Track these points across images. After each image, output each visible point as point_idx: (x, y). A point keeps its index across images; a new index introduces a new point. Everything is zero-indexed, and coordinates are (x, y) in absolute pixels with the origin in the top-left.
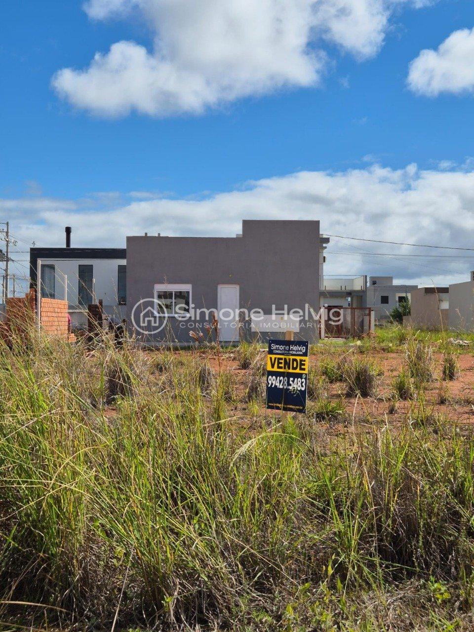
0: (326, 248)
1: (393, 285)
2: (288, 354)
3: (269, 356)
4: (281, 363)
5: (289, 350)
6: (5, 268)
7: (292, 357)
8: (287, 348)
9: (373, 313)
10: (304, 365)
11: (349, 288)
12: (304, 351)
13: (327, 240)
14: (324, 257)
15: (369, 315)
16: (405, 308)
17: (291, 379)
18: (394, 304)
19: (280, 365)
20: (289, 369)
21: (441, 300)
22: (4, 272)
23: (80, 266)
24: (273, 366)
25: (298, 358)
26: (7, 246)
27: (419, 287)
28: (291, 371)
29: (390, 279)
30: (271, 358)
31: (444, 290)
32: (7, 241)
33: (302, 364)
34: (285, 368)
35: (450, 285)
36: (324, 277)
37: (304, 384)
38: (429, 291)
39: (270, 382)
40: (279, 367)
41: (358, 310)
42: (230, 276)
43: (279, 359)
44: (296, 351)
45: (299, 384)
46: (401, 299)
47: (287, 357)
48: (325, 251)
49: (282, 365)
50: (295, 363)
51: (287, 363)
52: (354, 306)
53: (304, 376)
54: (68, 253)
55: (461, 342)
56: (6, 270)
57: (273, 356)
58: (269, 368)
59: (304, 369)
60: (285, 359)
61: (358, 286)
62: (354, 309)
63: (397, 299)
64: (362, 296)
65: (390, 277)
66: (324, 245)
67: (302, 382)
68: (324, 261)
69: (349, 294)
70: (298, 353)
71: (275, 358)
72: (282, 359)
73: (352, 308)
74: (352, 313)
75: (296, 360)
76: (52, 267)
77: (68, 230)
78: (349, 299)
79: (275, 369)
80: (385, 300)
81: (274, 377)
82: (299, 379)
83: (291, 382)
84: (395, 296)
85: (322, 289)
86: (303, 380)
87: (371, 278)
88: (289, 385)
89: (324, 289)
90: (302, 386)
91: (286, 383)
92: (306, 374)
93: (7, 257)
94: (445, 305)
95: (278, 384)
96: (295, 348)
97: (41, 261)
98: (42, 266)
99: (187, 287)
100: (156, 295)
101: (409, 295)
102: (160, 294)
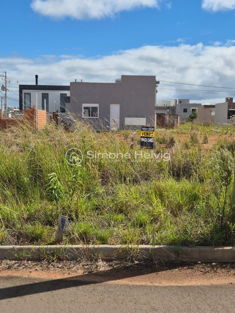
0: (158, 86)
2: (148, 131)
6: (5, 94)
7: (149, 132)
8: (147, 129)
9: (179, 117)
10: (153, 134)
11: (168, 105)
12: (153, 130)
13: (158, 83)
14: (157, 91)
15: (177, 118)
16: (194, 114)
17: (149, 139)
18: (189, 113)
20: (148, 135)
21: (211, 111)
22: (5, 96)
23: (42, 93)
24: (143, 135)
25: (151, 132)
26: (6, 83)
27: (202, 105)
28: (149, 136)
29: (188, 100)
30: (142, 132)
31: (213, 106)
32: (6, 81)
34: (147, 135)
35: (216, 104)
36: (157, 100)
37: (153, 140)
38: (206, 106)
39: (142, 140)
40: (145, 135)
41: (172, 116)
42: (116, 100)
43: (145, 132)
45: (151, 140)
46: (193, 110)
47: (148, 132)
49: (146, 134)
50: (150, 134)
51: (147, 134)
52: (170, 114)
54: (36, 87)
55: (217, 130)
56: (6, 95)
57: (143, 132)
58: (141, 135)
60: (147, 132)
61: (172, 104)
62: (170, 115)
63: (191, 110)
64: (174, 109)
65: (188, 99)
66: (157, 85)
67: (152, 140)
68: (157, 92)
69: (168, 108)
70: (151, 130)
71: (144, 132)
72: (146, 132)
73: (169, 115)
74: (169, 117)
76: (29, 94)
77: (37, 77)
78: (168, 110)
79: (144, 136)
80: (185, 110)
81: (143, 138)
83: (149, 140)
85: (156, 105)
86: (153, 139)
87: (179, 100)
88: (148, 141)
89: (157, 106)
90: (152, 141)
91: (147, 140)
92: (154, 137)
93: (6, 89)
94: (213, 114)
95: (144, 141)
97: (24, 91)
98: (25, 93)
99: (97, 105)
100: (83, 108)
101: (197, 108)
102: (85, 108)
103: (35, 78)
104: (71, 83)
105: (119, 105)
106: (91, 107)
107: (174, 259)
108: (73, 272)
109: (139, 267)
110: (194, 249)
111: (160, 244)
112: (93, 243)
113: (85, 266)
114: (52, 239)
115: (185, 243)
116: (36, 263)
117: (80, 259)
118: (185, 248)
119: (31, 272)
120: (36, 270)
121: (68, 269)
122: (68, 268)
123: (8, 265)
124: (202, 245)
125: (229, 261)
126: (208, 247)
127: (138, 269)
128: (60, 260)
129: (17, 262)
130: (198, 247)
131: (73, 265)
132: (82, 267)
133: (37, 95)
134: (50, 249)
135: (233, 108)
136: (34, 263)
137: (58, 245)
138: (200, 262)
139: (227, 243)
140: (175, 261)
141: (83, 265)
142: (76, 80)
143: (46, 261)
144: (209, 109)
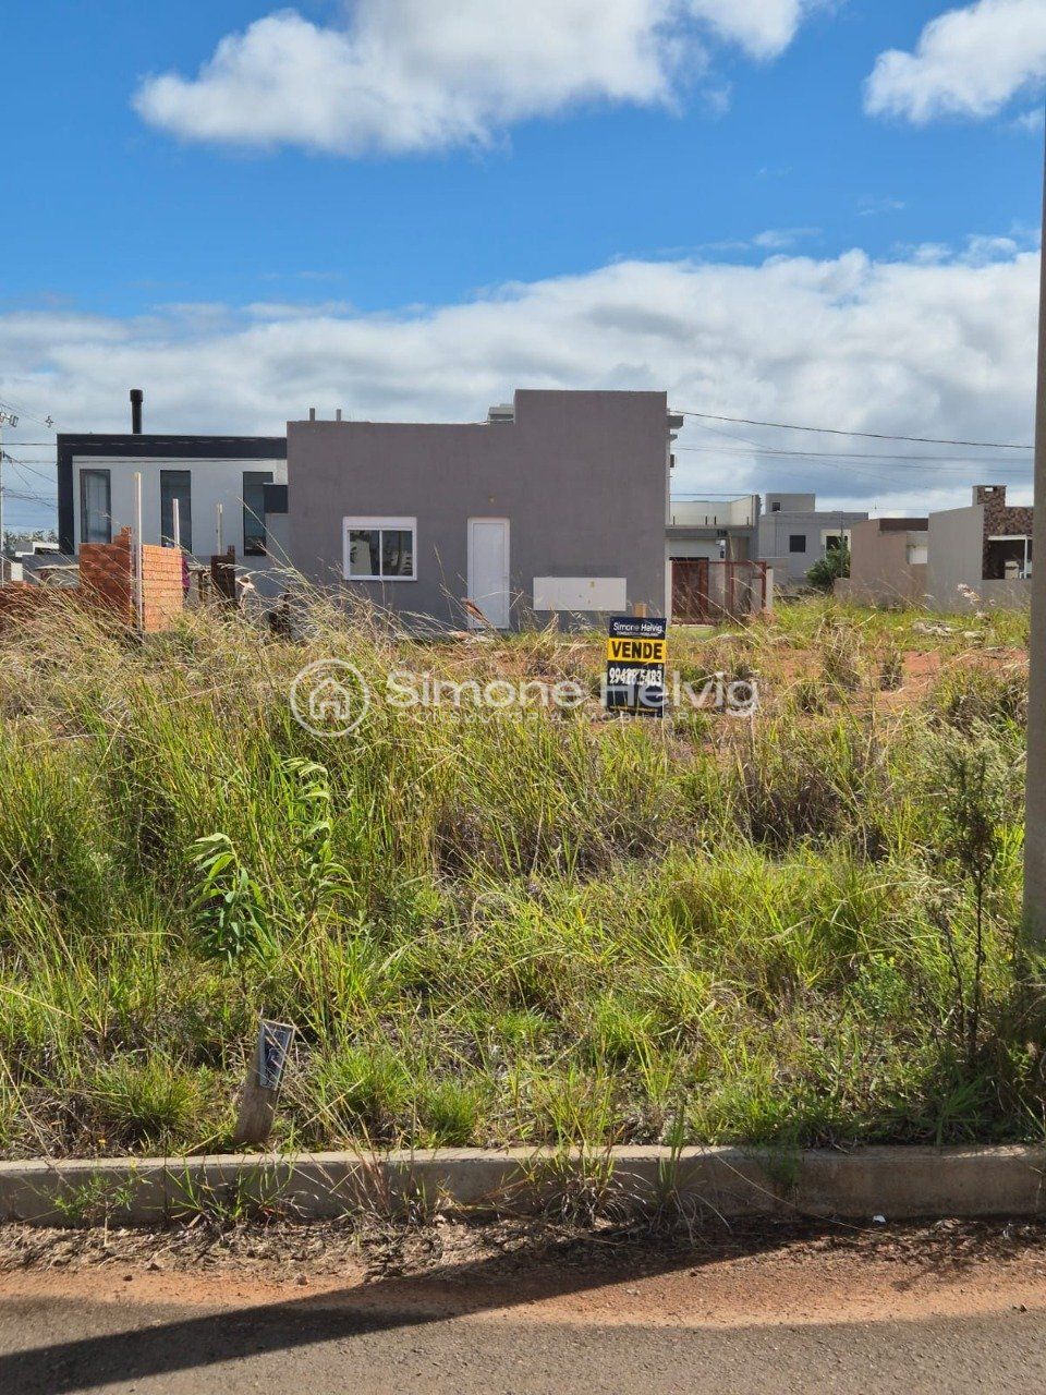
0: (675, 437)
1: (816, 510)
2: (638, 637)
3: (611, 640)
4: (628, 649)
5: (640, 631)
7: (643, 641)
8: (637, 628)
9: (770, 574)
10: (660, 651)
11: (721, 522)
12: (660, 632)
13: (678, 422)
14: (672, 457)
15: (763, 577)
16: (839, 560)
17: (643, 671)
18: (816, 554)
19: (627, 652)
20: (639, 656)
21: (910, 546)
23: (162, 472)
24: (616, 654)
25: (652, 642)
27: (870, 517)
28: (642, 660)
29: (810, 498)
30: (613, 643)
31: (920, 524)
33: (657, 651)
34: (633, 656)
35: (931, 515)
36: (673, 498)
38: (888, 525)
39: (612, 677)
40: (625, 655)
41: (741, 568)
42: (492, 500)
43: (625, 644)
44: (650, 632)
45: (653, 677)
47: (637, 641)
48: (674, 444)
49: (630, 653)
50: (648, 649)
51: (637, 650)
52: (732, 559)
53: (660, 667)
54: (136, 445)
55: (939, 630)
57: (617, 641)
58: (612, 657)
59: (660, 658)
60: (634, 644)
61: (741, 516)
62: (733, 564)
63: (824, 542)
64: (748, 538)
65: (808, 495)
66: (673, 431)
67: (658, 676)
68: (672, 466)
69: (723, 533)
70: (651, 635)
71: (620, 643)
72: (628, 644)
73: (728, 563)
74: (727, 572)
75: (650, 645)
76: (105, 475)
77: (136, 397)
78: (723, 543)
79: (620, 658)
80: (798, 544)
81: (618, 670)
82: (654, 671)
83: (642, 676)
84: (819, 536)
85: (669, 522)
86: (659, 672)
87: (770, 496)
88: (640, 679)
89: (672, 523)
90: (657, 680)
91: (635, 677)
92: (662, 664)
94: (920, 557)
95: (623, 679)
96: (649, 628)
97: (81, 463)
98: (83, 472)
99: (407, 523)
100: (346, 537)
101: (847, 533)
102: (354, 536)
103: (129, 405)
104: (291, 426)
105: (506, 523)
106: (384, 532)
107: (766, 1207)
108: (320, 1274)
109: (614, 1247)
110: (854, 1159)
111: (704, 1142)
112: (408, 1142)
113: (373, 1246)
114: (225, 1129)
115: (817, 1133)
116: (152, 1237)
117: (348, 1214)
118: (815, 1157)
119: (128, 1279)
120: (154, 1267)
121: (296, 1259)
122: (299, 1255)
123: (23, 1251)
124: (889, 1140)
125: (1008, 1209)
126: (916, 1149)
127: (610, 1256)
128: (258, 1219)
129: (63, 1232)
130: (874, 1150)
131: (318, 1245)
132: (359, 1251)
133: (137, 482)
134: (215, 1174)
135: (1006, 533)
136: (142, 1240)
137: (249, 1153)
138: (881, 1219)
139: (999, 1128)
140: (773, 1215)
141: (366, 1243)
142: (312, 411)
143: (196, 1226)
144: (900, 538)
